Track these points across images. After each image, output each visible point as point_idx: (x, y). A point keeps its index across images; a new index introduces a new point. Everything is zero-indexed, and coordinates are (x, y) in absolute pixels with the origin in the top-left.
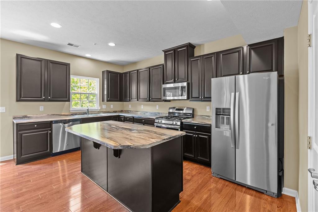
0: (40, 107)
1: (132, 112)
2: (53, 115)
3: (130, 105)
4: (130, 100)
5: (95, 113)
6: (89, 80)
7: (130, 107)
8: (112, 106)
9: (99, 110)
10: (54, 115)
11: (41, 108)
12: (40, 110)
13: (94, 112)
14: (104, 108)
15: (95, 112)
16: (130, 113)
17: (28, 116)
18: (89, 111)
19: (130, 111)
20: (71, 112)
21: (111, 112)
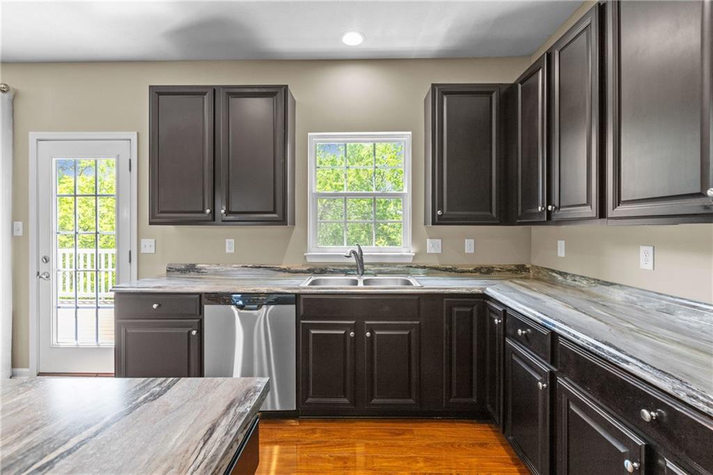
0: (227, 241)
1: (569, 280)
2: (256, 267)
3: (561, 244)
4: (549, 217)
5: (394, 269)
6: (378, 146)
7: (561, 253)
8: (469, 246)
9: (410, 261)
10: (260, 267)
11: (230, 246)
12: (228, 251)
13: (389, 265)
14: (433, 251)
15: (395, 264)
16: (561, 284)
17: (199, 266)
18: (365, 261)
19: (560, 273)
20: (309, 260)
21: (463, 272)
